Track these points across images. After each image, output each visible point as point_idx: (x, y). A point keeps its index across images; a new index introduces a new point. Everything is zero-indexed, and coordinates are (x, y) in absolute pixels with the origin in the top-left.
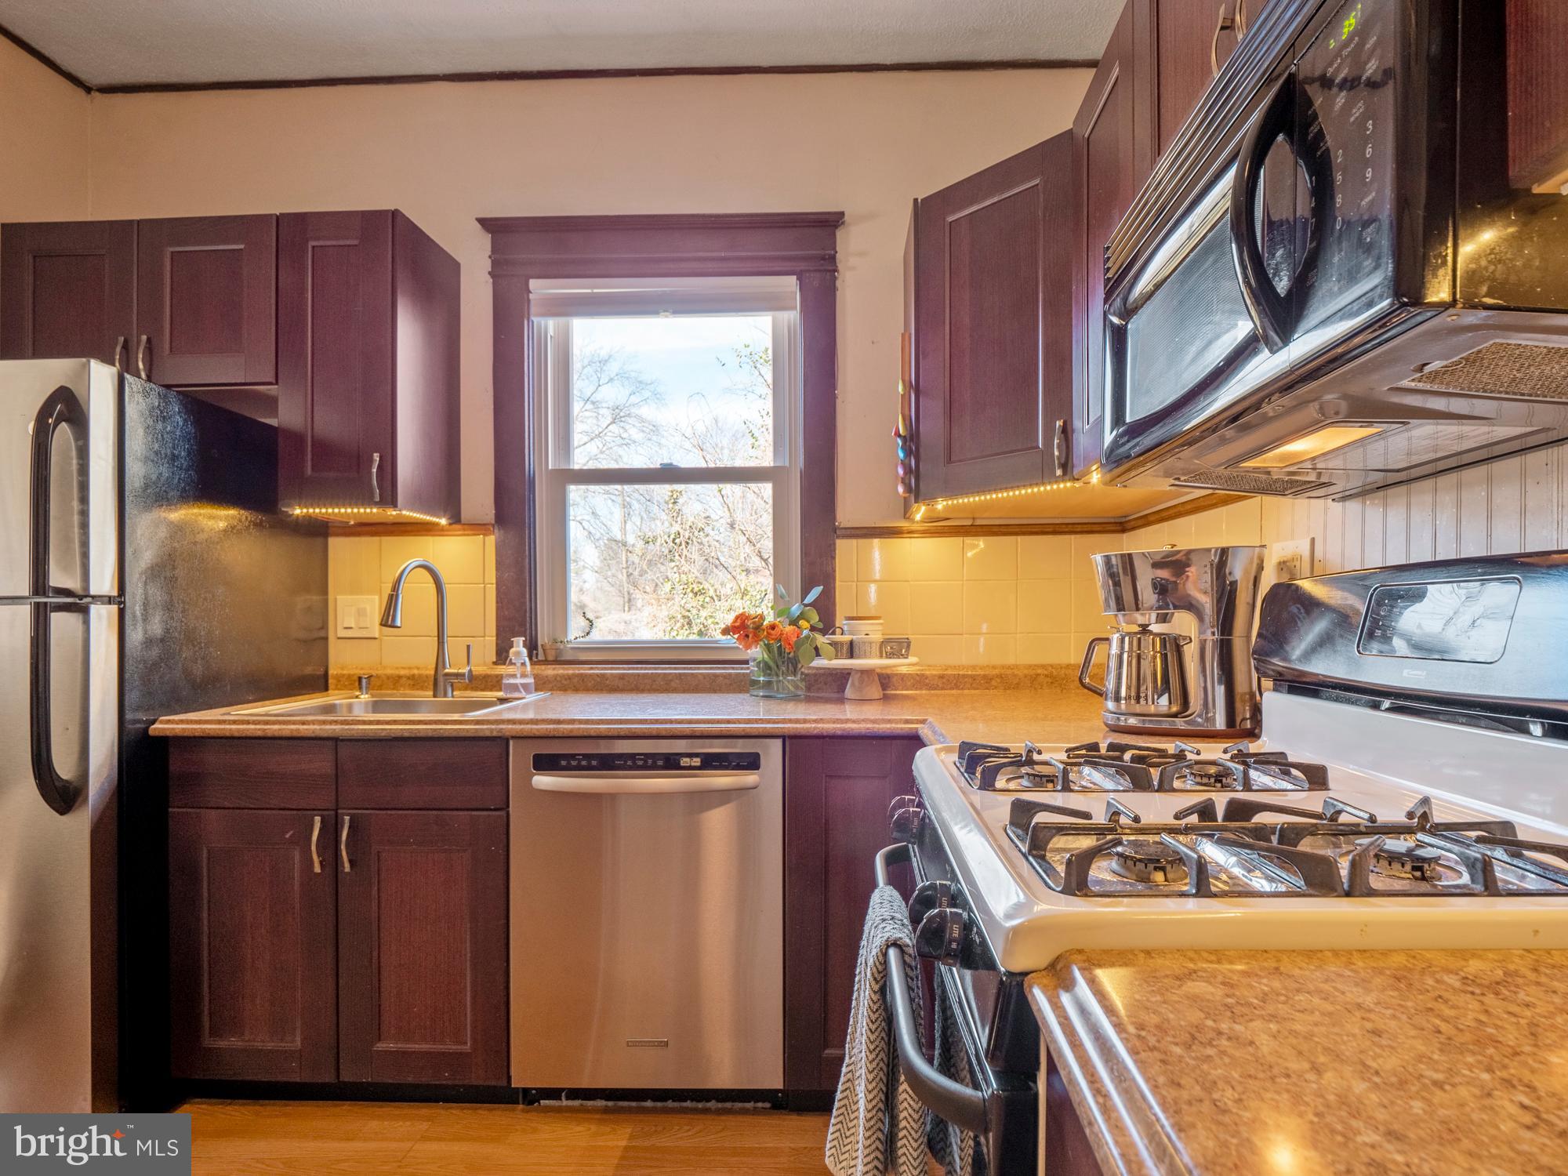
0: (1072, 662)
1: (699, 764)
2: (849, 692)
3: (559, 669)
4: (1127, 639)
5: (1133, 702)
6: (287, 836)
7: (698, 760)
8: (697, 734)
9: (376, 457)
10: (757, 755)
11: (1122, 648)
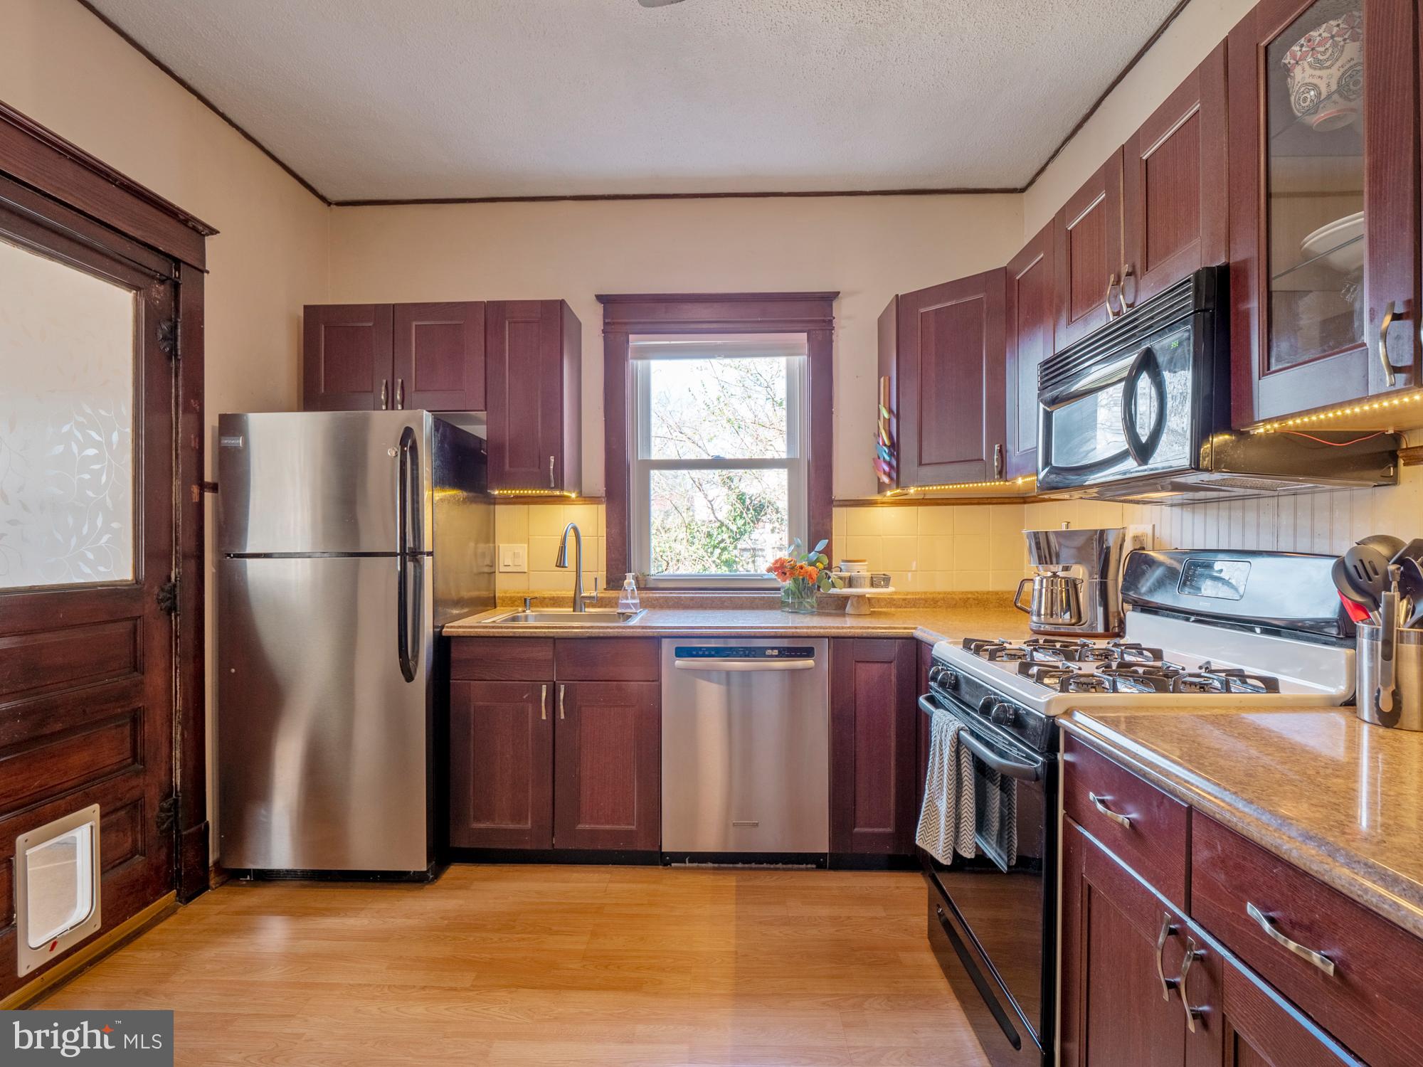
0: (991, 590)
1: (777, 654)
2: (849, 609)
3: (649, 593)
4: (1045, 581)
5: (1049, 617)
6: (525, 697)
7: (777, 651)
8: (778, 635)
9: (552, 459)
10: (813, 648)
11: (1042, 585)
